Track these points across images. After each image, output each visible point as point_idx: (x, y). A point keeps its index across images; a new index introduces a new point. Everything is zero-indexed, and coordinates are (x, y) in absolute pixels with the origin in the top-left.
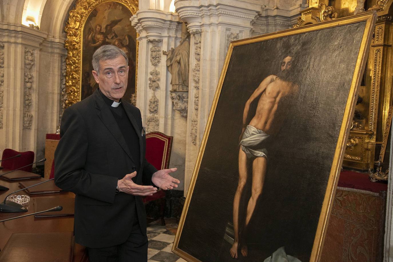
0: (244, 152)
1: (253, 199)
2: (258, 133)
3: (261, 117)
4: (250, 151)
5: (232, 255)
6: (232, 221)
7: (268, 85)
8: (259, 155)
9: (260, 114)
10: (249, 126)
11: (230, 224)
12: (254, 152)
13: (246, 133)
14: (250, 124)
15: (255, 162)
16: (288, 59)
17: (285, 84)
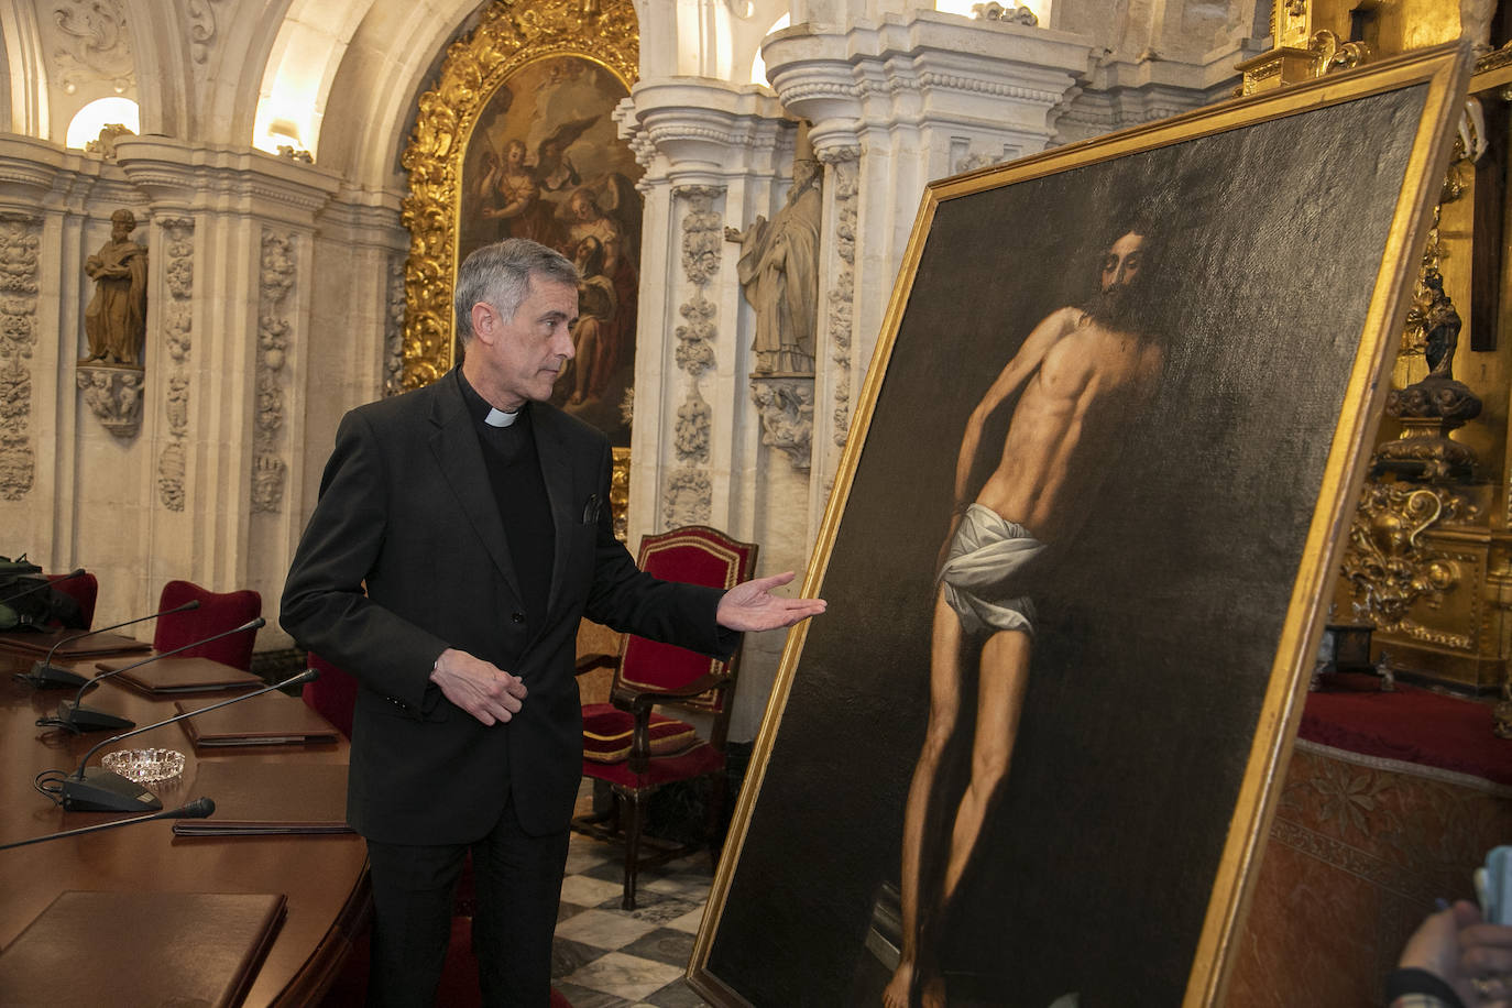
0: (951, 609)
1: (976, 795)
2: (1006, 533)
3: (1022, 472)
4: (974, 606)
6: (896, 879)
7: (1050, 346)
8: (1004, 622)
9: (1015, 460)
10: (974, 510)
11: (891, 892)
12: (987, 609)
13: (965, 534)
14: (979, 499)
15: (990, 648)
16: (1126, 244)
17: (1111, 341)
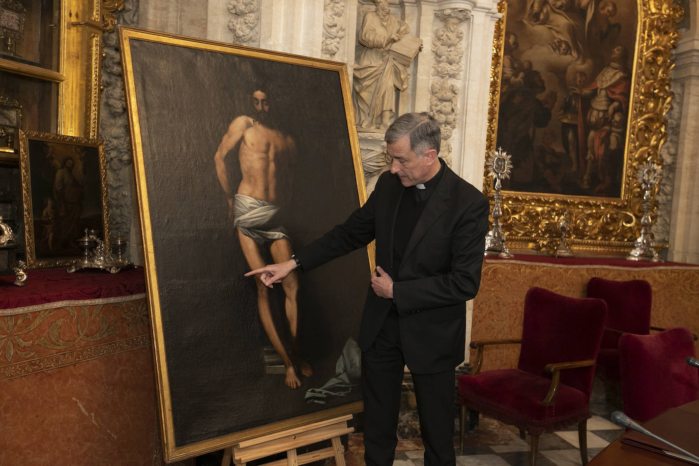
1: (290, 299)
2: (260, 204)
3: (256, 181)
4: (258, 233)
5: (292, 386)
7: (243, 130)
8: (276, 237)
9: (250, 176)
11: (269, 349)
13: (239, 206)
16: (259, 94)
17: (272, 134)
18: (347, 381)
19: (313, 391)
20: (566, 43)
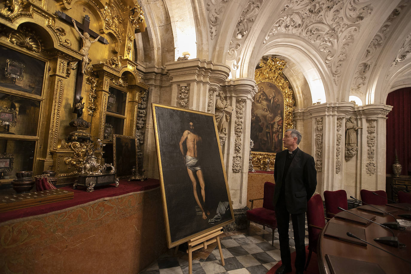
0: (190, 170)
1: (203, 190)
2: (193, 159)
3: (191, 151)
4: (193, 168)
5: (204, 219)
7: (188, 135)
8: (198, 169)
10: (187, 156)
12: (195, 168)
13: (187, 159)
15: (197, 173)
16: (191, 124)
17: (195, 136)
18: (220, 216)
19: (210, 220)
20: (266, 109)
